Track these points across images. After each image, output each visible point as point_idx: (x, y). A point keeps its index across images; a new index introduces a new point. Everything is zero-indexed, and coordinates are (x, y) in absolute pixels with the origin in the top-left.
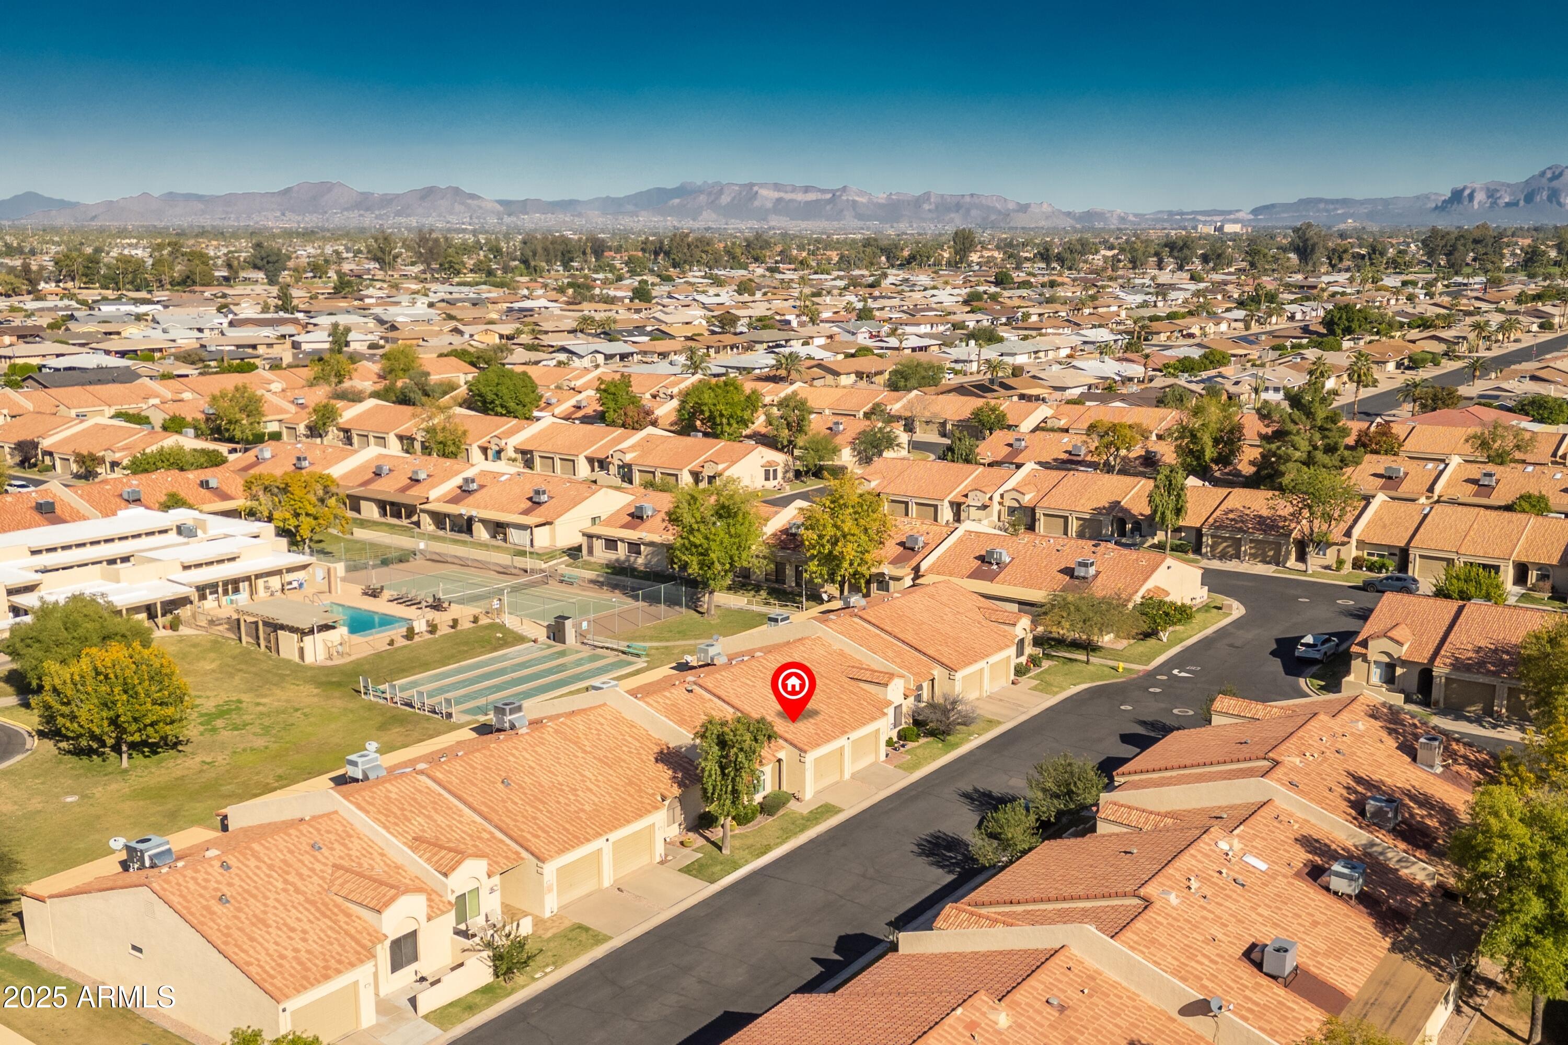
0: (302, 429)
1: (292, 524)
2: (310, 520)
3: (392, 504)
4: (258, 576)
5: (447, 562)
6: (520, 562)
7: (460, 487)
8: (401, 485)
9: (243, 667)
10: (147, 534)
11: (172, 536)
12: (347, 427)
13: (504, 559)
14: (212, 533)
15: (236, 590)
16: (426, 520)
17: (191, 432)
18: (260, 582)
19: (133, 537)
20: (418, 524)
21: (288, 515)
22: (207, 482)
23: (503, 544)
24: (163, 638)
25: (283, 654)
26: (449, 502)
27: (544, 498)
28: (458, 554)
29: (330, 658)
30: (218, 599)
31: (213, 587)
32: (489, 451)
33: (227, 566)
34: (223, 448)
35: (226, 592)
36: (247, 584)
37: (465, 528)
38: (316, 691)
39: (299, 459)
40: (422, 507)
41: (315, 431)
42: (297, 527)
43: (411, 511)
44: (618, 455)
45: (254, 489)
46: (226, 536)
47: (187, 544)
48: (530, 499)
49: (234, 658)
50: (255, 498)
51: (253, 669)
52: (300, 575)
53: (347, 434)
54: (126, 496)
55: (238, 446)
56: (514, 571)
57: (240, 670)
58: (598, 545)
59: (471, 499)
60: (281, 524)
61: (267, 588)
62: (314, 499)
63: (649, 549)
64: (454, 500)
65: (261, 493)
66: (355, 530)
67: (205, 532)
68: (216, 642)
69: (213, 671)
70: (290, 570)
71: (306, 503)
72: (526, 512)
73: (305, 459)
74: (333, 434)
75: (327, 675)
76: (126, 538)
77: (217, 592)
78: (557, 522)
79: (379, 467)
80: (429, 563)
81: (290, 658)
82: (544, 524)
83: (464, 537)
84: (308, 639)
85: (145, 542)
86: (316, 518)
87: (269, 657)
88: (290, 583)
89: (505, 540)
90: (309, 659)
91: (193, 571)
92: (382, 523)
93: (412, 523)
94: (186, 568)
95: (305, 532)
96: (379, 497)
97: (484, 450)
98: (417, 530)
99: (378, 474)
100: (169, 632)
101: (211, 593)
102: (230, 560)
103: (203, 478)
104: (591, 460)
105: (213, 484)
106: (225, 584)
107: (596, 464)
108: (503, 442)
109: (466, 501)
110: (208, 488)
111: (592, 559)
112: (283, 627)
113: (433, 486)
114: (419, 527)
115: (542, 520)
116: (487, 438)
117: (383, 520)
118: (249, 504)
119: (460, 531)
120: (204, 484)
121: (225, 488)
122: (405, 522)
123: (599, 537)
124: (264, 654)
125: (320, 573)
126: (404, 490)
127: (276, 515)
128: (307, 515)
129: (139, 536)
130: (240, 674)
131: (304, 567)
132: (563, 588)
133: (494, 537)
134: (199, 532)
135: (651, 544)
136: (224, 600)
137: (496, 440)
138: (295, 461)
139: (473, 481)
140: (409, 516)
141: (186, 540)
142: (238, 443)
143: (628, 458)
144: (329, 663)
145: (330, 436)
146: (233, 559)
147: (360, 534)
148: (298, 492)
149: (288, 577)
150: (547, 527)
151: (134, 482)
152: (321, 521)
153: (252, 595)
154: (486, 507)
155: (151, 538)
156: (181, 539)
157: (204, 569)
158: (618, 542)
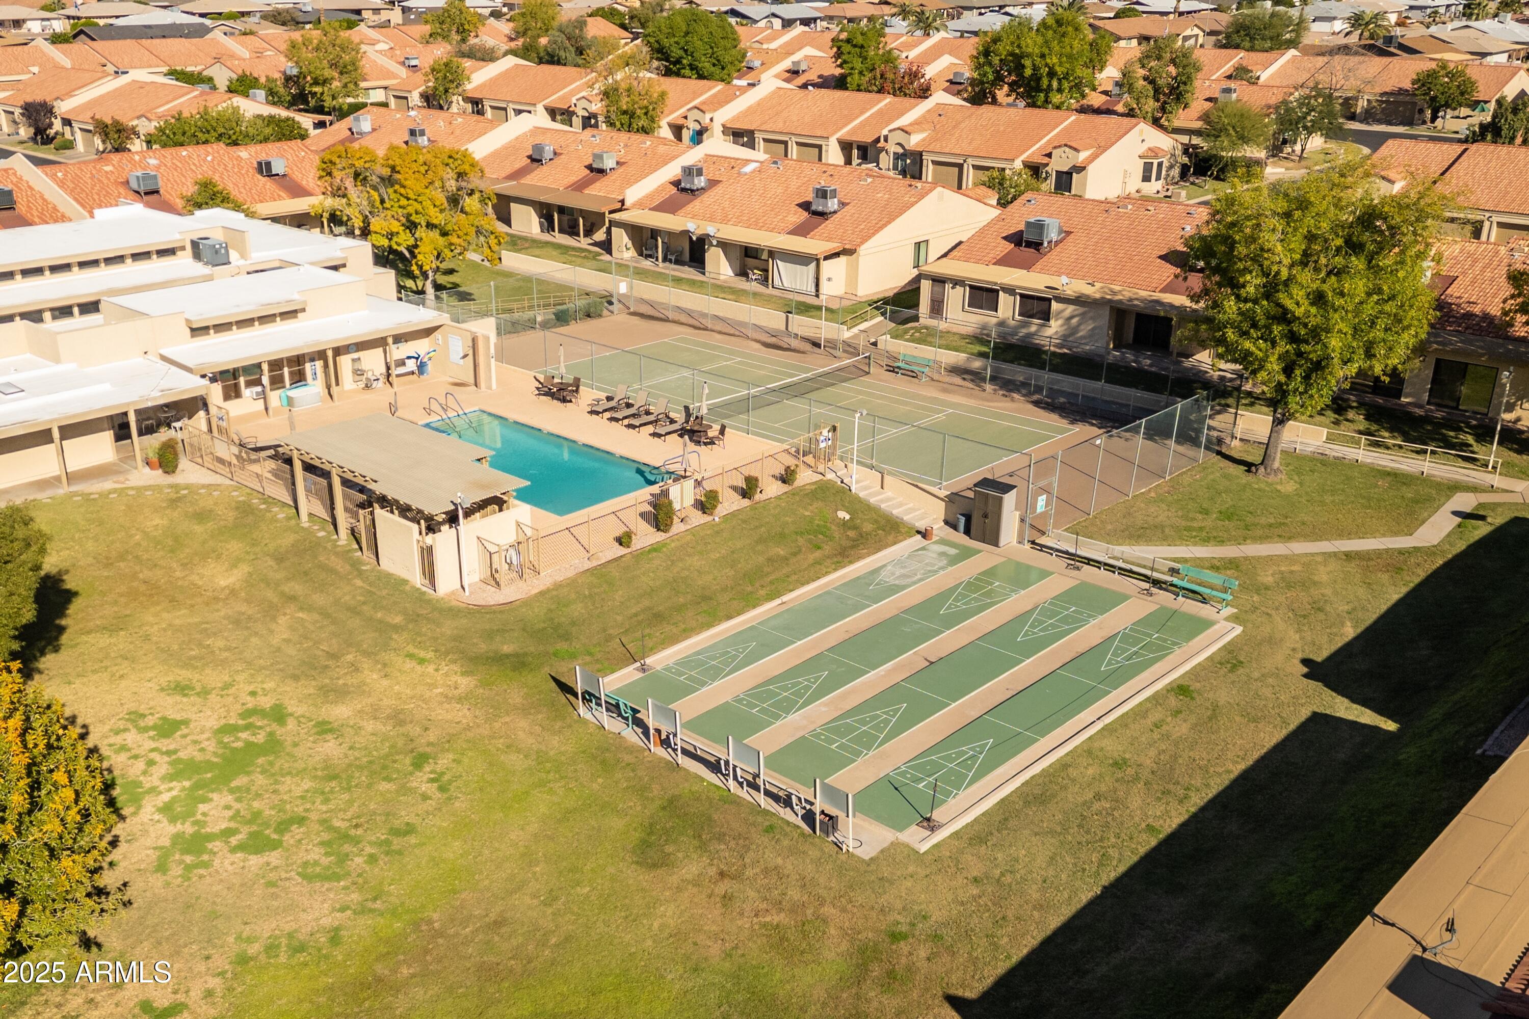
0: (415, 98)
1: (403, 241)
2: (435, 234)
3: (562, 210)
4: (338, 351)
5: (667, 320)
6: (802, 325)
7: (676, 183)
8: (574, 179)
9: (296, 587)
10: (136, 256)
11: (184, 263)
12: (477, 95)
13: (773, 319)
14: (258, 257)
15: (299, 378)
16: (621, 238)
17: (261, 94)
18: (345, 361)
19: (109, 261)
20: (607, 246)
21: (396, 226)
22: (268, 164)
23: (760, 289)
24: (140, 490)
25: (386, 564)
26: (659, 208)
27: (832, 204)
28: (683, 305)
29: (494, 579)
30: (263, 396)
31: (252, 373)
32: (684, 131)
33: (280, 327)
34: (306, 121)
35: (277, 382)
36: (319, 364)
37: (687, 256)
38: (465, 683)
39: (413, 133)
40: (616, 216)
41: (432, 100)
42: (411, 249)
43: (593, 222)
44: (895, 137)
45: (338, 175)
46: (283, 265)
47: (209, 278)
48: (805, 206)
49: (280, 559)
50: (339, 192)
51: (319, 599)
52: (421, 347)
53: (477, 105)
54: (134, 185)
55: (327, 118)
56: (795, 343)
57: (292, 598)
58: (955, 297)
59: (696, 205)
60: (385, 242)
61: (358, 373)
62: (441, 198)
63: (1070, 309)
64: (667, 207)
65: (349, 183)
66: (505, 254)
67: (243, 256)
68: (245, 510)
69: (233, 592)
70: (398, 339)
71: (427, 203)
72: (801, 231)
73: (422, 133)
74: (457, 104)
75: (489, 635)
76: (95, 263)
77: (258, 382)
78: (863, 250)
79: (538, 148)
80: (636, 320)
81: (404, 575)
82: (837, 255)
83: (688, 272)
84: (444, 539)
85: (131, 272)
86: (444, 234)
87: (356, 565)
88: (401, 363)
89: (765, 281)
90: (446, 583)
91: (213, 339)
92: (547, 243)
93: (596, 244)
94: (197, 331)
95: (426, 258)
96: (542, 198)
97: (677, 130)
98: (607, 257)
99: (535, 160)
100: (156, 476)
101: (249, 384)
102: (286, 315)
103: (263, 157)
104: (846, 147)
105: (278, 167)
106: (276, 365)
107: (855, 152)
108: (708, 116)
109: (689, 208)
110: (270, 175)
111: (942, 325)
112: (384, 501)
113: (630, 182)
114: (609, 252)
115: (834, 246)
116: (682, 111)
117: (546, 237)
118: (330, 203)
119: (678, 262)
120: (264, 168)
121: (297, 176)
122: (583, 242)
123: (957, 282)
124: (345, 554)
125: (457, 346)
126: (580, 186)
127: (376, 224)
128: (430, 226)
129: (120, 259)
130: (291, 609)
131: (428, 332)
132: (900, 383)
133: (742, 273)
134: (233, 255)
135: (1079, 301)
136: (275, 397)
137: (696, 114)
138: (407, 137)
139: (700, 172)
140: (589, 233)
141: (206, 270)
142: (329, 114)
143: (914, 141)
144: (493, 597)
145: (454, 109)
146: (291, 314)
147: (513, 261)
148: (412, 183)
149: (399, 352)
150: (843, 259)
151: (153, 162)
152: (454, 239)
153: (329, 387)
154: (725, 220)
155: (143, 266)
156: (200, 269)
157: (236, 335)
158: (1001, 293)
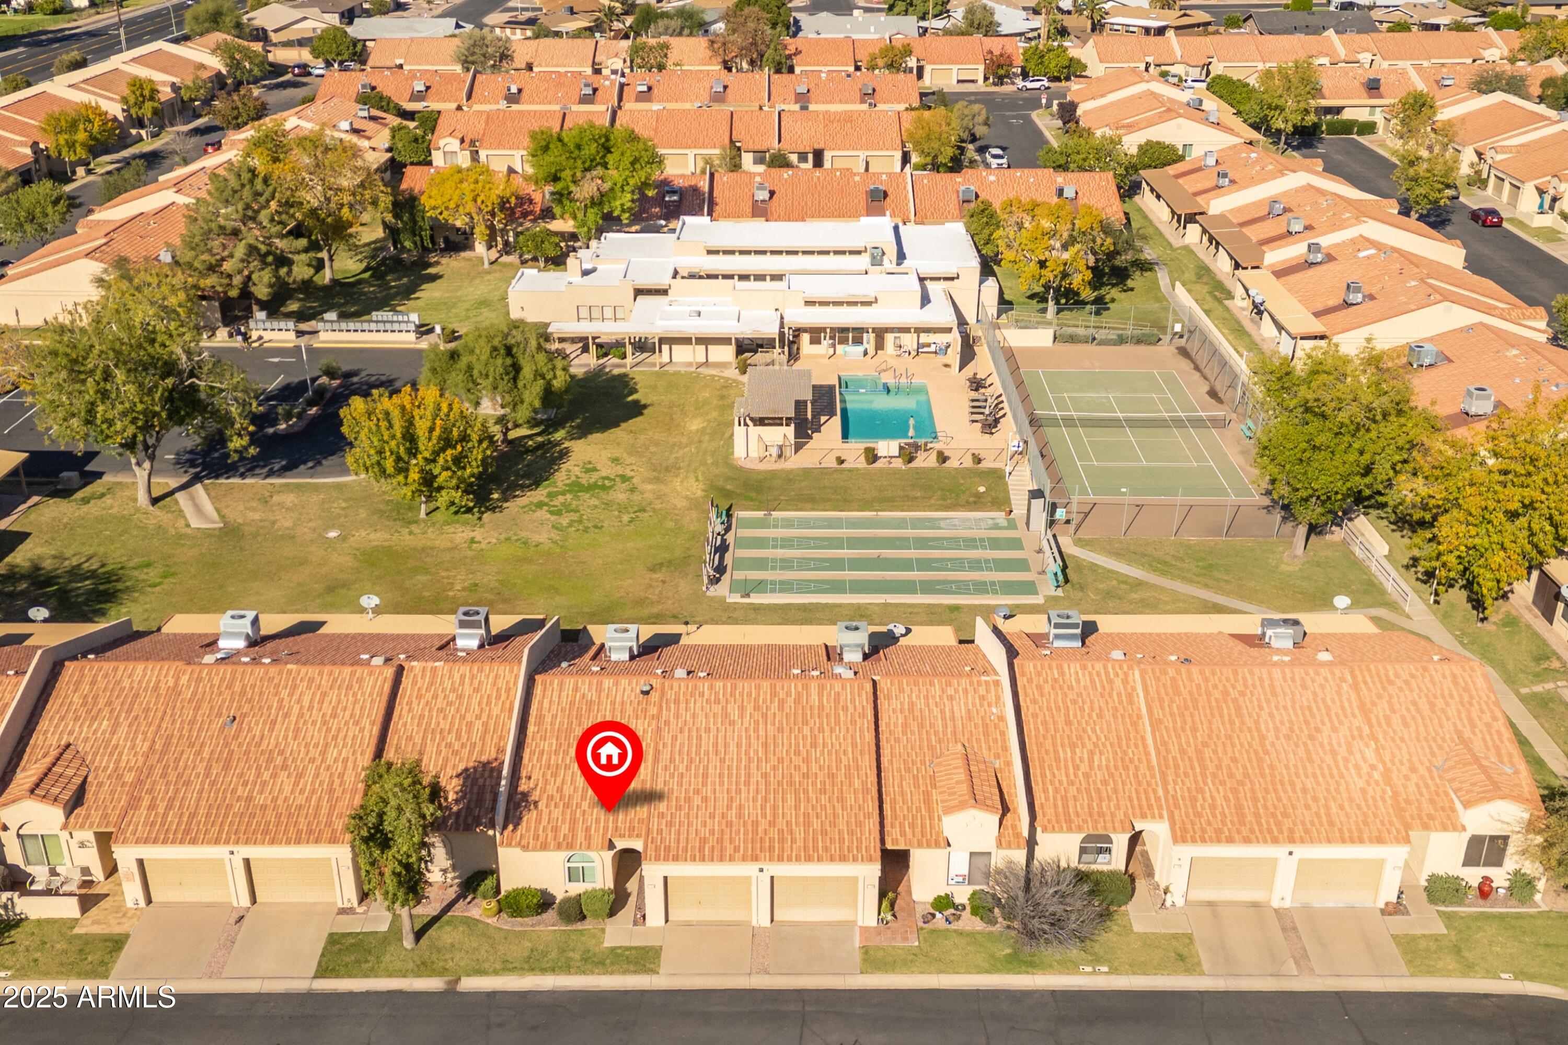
4: (888, 330)
5: (1190, 358)
8: (1272, 234)
10: (836, 252)
11: (864, 259)
14: (909, 263)
15: (858, 340)
18: (891, 337)
19: (820, 252)
22: (1062, 190)
26: (1278, 272)
30: (833, 346)
31: (831, 332)
33: (858, 310)
35: (844, 340)
36: (874, 335)
39: (1218, 175)
52: (941, 338)
61: (897, 345)
64: (1283, 272)
67: (892, 262)
70: (924, 330)
72: (1322, 313)
76: (780, 253)
77: (833, 338)
79: (1271, 205)
82: (1315, 338)
85: (826, 261)
88: (927, 345)
91: (817, 309)
94: (808, 303)
96: (1228, 247)
99: (1269, 214)
100: (736, 374)
101: (827, 338)
102: (864, 303)
106: (847, 330)
109: (1290, 279)
113: (1282, 246)
115: (1318, 330)
126: (1266, 242)
129: (826, 252)
131: (947, 330)
134: (886, 261)
136: (839, 349)
139: (1317, 250)
146: (869, 304)
147: (1178, 291)
149: (924, 338)
157: (829, 309)
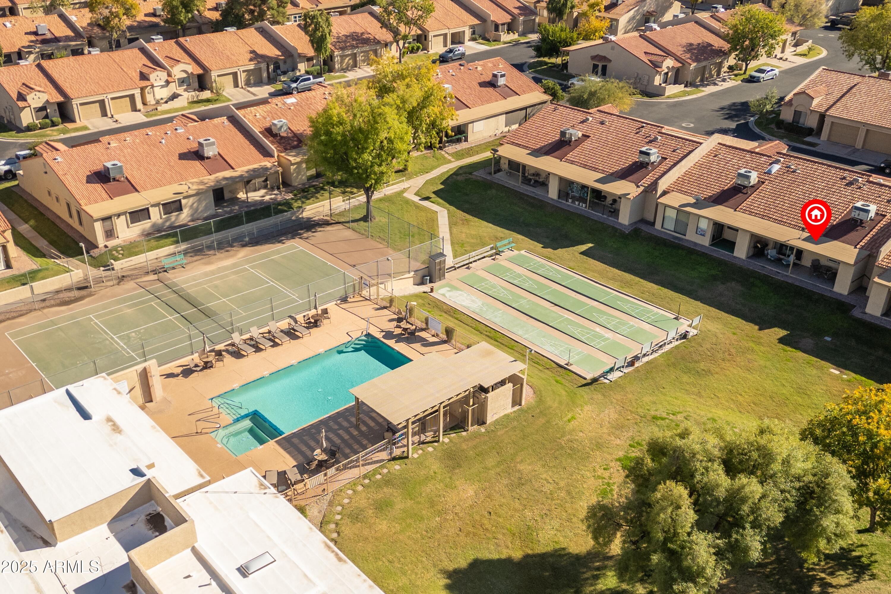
25: (491, 419)
58: (121, 223)
81: (502, 414)
111: (117, 242)
123: (120, 214)
135: (196, 194)
158: (150, 208)
